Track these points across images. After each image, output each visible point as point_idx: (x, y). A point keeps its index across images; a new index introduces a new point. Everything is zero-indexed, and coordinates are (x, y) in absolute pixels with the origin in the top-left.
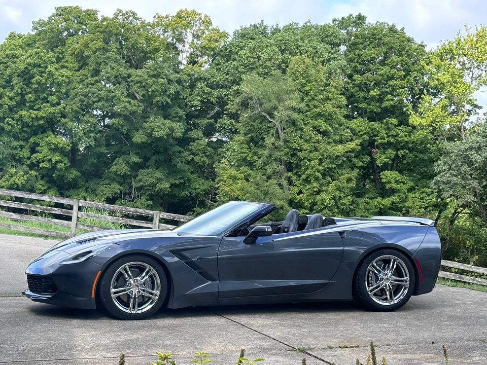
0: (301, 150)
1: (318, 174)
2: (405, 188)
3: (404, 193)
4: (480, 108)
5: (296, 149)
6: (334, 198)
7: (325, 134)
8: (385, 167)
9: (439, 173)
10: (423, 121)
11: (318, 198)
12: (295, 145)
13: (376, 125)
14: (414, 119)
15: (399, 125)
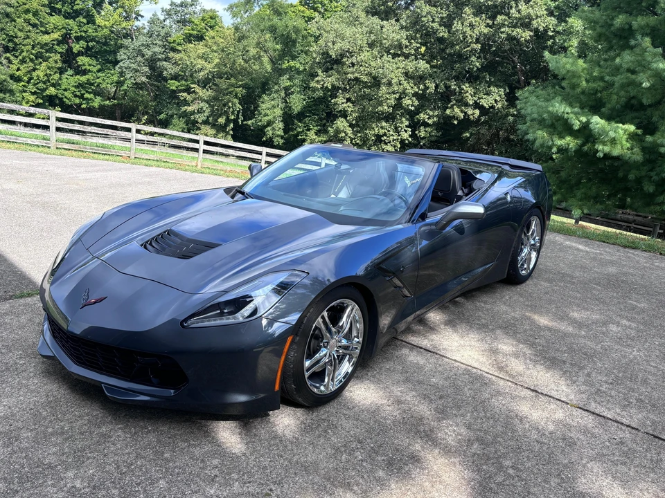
0: (17, 37)
1: (32, 56)
2: (95, 70)
3: (95, 73)
4: (142, 17)
5: (12, 36)
6: (46, 75)
7: (34, 26)
8: (80, 54)
9: (122, 60)
10: (107, 23)
11: (34, 74)
12: (11, 33)
13: (71, 22)
14: (99, 21)
15: (88, 24)
